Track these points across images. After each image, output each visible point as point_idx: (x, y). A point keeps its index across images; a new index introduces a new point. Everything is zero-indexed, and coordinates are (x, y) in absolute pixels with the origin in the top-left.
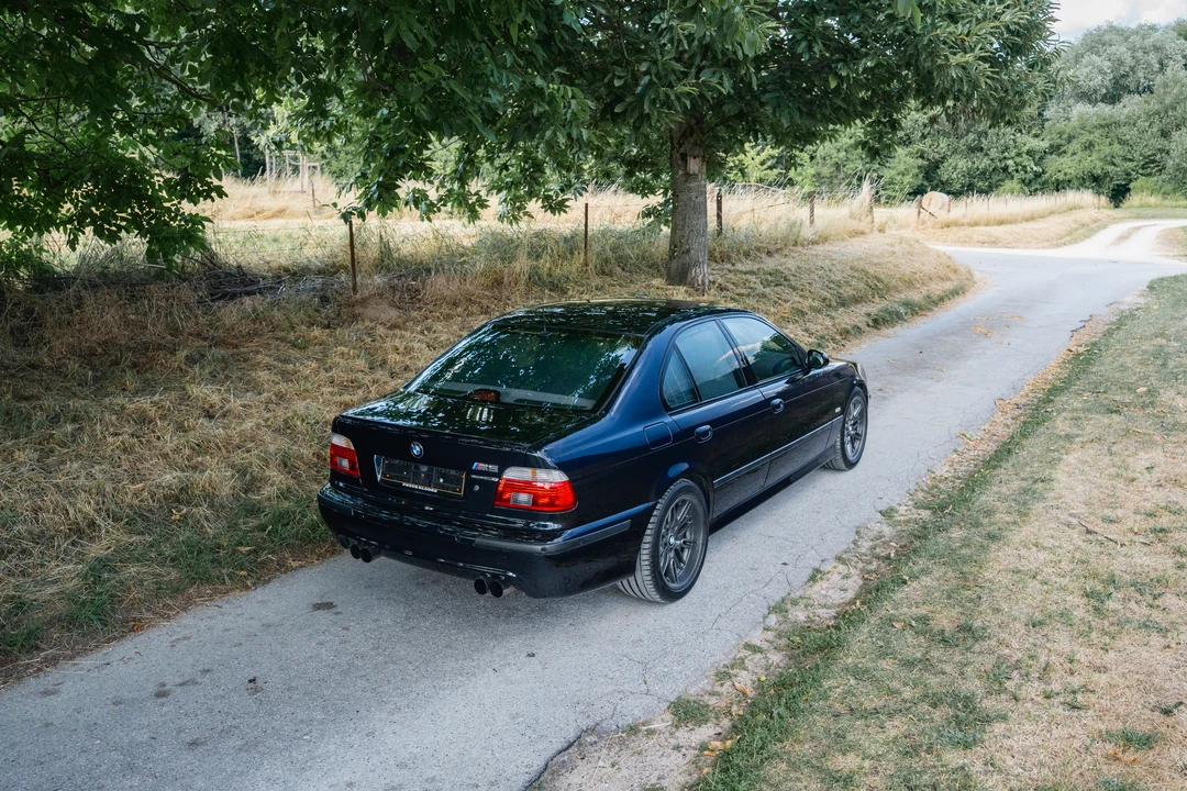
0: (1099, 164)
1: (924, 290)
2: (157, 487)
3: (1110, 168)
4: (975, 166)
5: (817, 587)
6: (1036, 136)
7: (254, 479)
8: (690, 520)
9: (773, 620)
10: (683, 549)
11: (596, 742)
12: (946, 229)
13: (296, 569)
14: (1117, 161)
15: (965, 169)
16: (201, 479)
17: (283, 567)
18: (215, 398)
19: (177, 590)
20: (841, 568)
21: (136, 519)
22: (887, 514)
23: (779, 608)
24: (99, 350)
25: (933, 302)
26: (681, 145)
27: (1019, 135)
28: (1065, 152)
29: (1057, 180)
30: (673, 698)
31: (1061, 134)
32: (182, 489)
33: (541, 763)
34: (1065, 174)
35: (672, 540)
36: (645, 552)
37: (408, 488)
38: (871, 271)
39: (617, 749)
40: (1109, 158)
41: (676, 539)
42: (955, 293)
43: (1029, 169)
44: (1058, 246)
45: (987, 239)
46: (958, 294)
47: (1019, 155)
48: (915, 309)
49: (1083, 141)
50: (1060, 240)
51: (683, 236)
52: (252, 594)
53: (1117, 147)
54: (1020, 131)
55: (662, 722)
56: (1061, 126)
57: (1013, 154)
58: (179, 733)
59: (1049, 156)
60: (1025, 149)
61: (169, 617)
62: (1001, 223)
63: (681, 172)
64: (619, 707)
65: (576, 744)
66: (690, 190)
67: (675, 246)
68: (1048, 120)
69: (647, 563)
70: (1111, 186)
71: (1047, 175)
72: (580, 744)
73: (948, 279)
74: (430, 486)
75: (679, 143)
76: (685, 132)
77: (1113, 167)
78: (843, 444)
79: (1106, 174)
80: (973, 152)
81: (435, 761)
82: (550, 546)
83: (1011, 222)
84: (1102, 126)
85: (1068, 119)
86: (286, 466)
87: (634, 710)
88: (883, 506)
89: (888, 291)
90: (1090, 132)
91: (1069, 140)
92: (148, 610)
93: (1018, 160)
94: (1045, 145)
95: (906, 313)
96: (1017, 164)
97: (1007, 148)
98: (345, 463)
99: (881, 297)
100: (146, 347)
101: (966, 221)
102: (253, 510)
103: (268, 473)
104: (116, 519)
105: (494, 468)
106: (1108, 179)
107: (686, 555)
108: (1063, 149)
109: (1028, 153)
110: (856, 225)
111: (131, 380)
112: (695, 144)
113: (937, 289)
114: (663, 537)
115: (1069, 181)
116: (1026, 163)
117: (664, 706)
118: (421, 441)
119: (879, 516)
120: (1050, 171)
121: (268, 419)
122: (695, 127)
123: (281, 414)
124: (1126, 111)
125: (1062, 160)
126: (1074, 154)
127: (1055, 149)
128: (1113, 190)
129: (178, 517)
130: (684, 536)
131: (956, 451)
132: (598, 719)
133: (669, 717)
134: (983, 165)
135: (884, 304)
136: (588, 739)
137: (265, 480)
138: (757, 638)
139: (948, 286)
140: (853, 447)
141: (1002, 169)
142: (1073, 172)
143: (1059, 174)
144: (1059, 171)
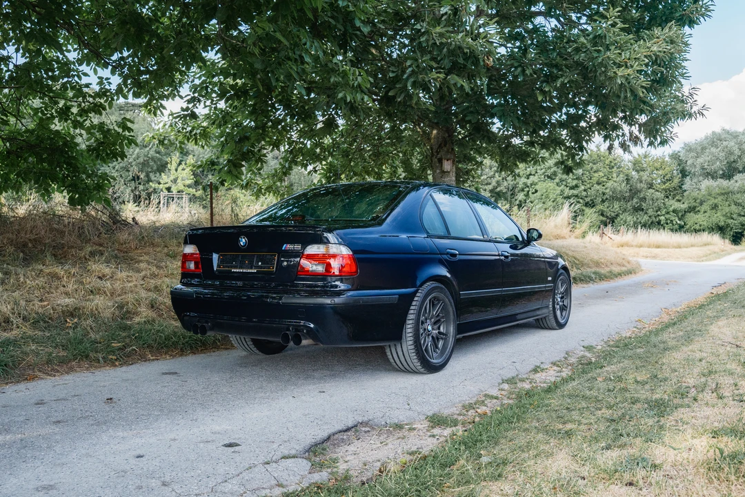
0: (722, 219)
1: (608, 269)
2: (58, 305)
3: (730, 221)
4: (639, 221)
5: (538, 375)
6: (679, 201)
7: (128, 312)
8: (443, 317)
9: (506, 386)
10: (438, 339)
11: (369, 431)
12: (620, 248)
13: (153, 360)
14: (734, 216)
15: (632, 221)
16: (90, 305)
17: (143, 358)
18: (107, 271)
19: (63, 361)
20: (555, 368)
21: (40, 321)
22: (589, 348)
23: (511, 381)
24: (30, 245)
25: (614, 275)
26: (438, 153)
27: (667, 200)
28: (699, 211)
29: (695, 230)
30: (430, 414)
31: (695, 200)
32: (76, 308)
33: (325, 434)
34: (700, 225)
35: (430, 328)
36: (409, 326)
37: (236, 272)
38: (570, 253)
39: (386, 436)
40: (729, 215)
41: (433, 329)
42: (629, 272)
43: (674, 222)
44: (698, 261)
45: (649, 255)
46: (631, 273)
47: (668, 213)
48: (602, 277)
49: (711, 203)
50: (699, 259)
52: (118, 369)
53: (733, 207)
54: (667, 197)
55: (422, 425)
56: (695, 194)
57: (663, 213)
58: (47, 418)
59: (688, 214)
60: (671, 209)
61: (55, 376)
62: (658, 247)
63: (438, 171)
64: (387, 414)
65: (353, 430)
68: (685, 191)
69: (411, 335)
70: (732, 233)
71: (688, 226)
72: (356, 431)
73: (623, 266)
74: (251, 268)
75: (437, 152)
76: (440, 145)
77: (732, 220)
78: (554, 308)
79: (728, 225)
80: (637, 212)
81: (243, 432)
82: (337, 300)
83: (665, 247)
84: (722, 194)
85: (699, 189)
86: (152, 307)
87: (400, 416)
88: (586, 344)
89: (582, 266)
90: (715, 198)
91: (701, 204)
92: (40, 371)
93: (667, 216)
94: (684, 206)
95: (596, 278)
96: (667, 220)
97: (659, 209)
98: (192, 266)
99: (578, 269)
100: (63, 246)
101: (634, 244)
102: (126, 328)
103: (139, 309)
104: (25, 319)
105: (298, 247)
106: (729, 229)
107: (440, 344)
108: (697, 209)
109: (674, 212)
110: (558, 232)
111: (49, 259)
112: (448, 152)
113: (616, 269)
114: (423, 323)
115: (703, 229)
116: (673, 219)
117: (424, 417)
118: (246, 235)
119: (583, 349)
120: (690, 223)
121: (143, 284)
122: (448, 139)
123: (153, 282)
124: (737, 185)
125: (697, 216)
126: (705, 212)
127: (692, 209)
128: (733, 236)
129: (70, 325)
130: (439, 328)
131: (635, 327)
132: (371, 418)
133: (426, 423)
134: (644, 220)
135: (579, 271)
136: (363, 429)
137: (137, 314)
138: (494, 392)
139: (624, 269)
140: (562, 315)
141: (657, 222)
142: (705, 224)
143: (695, 225)
144: (696, 224)
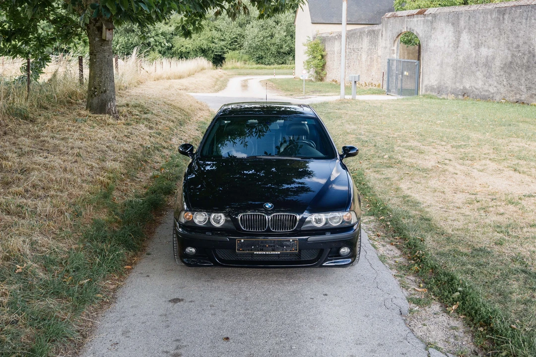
0: (205, 42)
3: (212, 45)
4: (130, 42)
12: (157, 81)
14: (216, 41)
15: (124, 43)
29: (181, 52)
34: (186, 48)
40: (210, 39)
43: (163, 45)
44: (217, 91)
45: (182, 88)
47: (157, 35)
51: (101, 82)
53: (214, 33)
57: (153, 34)
59: (175, 37)
60: (160, 32)
62: (180, 77)
63: (97, 39)
66: (104, 51)
67: (95, 88)
70: (212, 56)
71: (175, 48)
77: (213, 44)
79: (209, 49)
80: (128, 33)
93: (156, 38)
94: (172, 29)
96: (156, 41)
101: (165, 76)
106: (211, 51)
109: (162, 34)
115: (188, 53)
116: (161, 41)
120: (177, 46)
125: (183, 39)
128: (214, 58)
134: (135, 41)
141: (147, 44)
142: (190, 47)
143: (182, 48)
144: (182, 46)
